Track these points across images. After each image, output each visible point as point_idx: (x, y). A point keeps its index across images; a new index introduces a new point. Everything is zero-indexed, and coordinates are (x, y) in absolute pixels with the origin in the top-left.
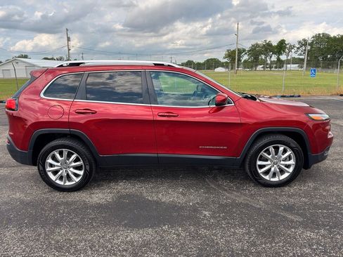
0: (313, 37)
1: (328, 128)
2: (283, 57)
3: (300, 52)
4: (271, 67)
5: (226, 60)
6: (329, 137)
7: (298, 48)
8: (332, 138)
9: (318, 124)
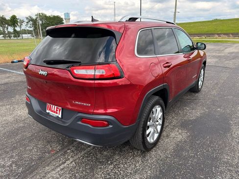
0: (36, 15)
2: (18, 29)
3: (29, 25)
4: (10, 37)
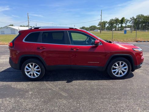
1: (141, 54)
5: (99, 26)
6: (142, 58)
7: (130, 21)
8: (143, 59)
9: (137, 53)
